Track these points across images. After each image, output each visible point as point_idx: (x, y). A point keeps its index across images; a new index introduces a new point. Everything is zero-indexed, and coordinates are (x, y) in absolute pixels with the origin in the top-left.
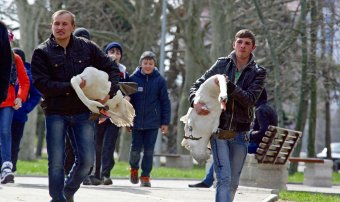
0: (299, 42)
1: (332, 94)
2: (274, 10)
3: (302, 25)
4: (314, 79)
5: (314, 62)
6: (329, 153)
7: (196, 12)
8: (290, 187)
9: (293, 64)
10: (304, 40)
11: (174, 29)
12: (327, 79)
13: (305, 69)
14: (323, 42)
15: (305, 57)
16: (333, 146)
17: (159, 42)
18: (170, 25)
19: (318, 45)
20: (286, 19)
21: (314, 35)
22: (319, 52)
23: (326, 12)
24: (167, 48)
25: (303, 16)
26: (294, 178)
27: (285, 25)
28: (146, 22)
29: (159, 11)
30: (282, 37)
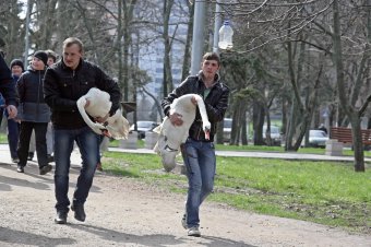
0: (117, 55)
1: (138, 89)
2: (100, 34)
3: (119, 44)
4: (126, 80)
5: (126, 69)
6: (136, 127)
7: (49, 34)
8: (110, 149)
9: (113, 69)
10: (120, 54)
11: (34, 46)
12: (135, 80)
13: (120, 73)
14: (132, 55)
15: (120, 65)
16: (139, 123)
17: (24, 54)
18: (31, 43)
19: (129, 57)
20: (108, 40)
21: (126, 51)
22: (129, 62)
23: (134, 36)
24: (29, 58)
25: (119, 39)
26: (113, 143)
27: (107, 44)
28: (15, 41)
29: (24, 33)
30: (106, 52)
